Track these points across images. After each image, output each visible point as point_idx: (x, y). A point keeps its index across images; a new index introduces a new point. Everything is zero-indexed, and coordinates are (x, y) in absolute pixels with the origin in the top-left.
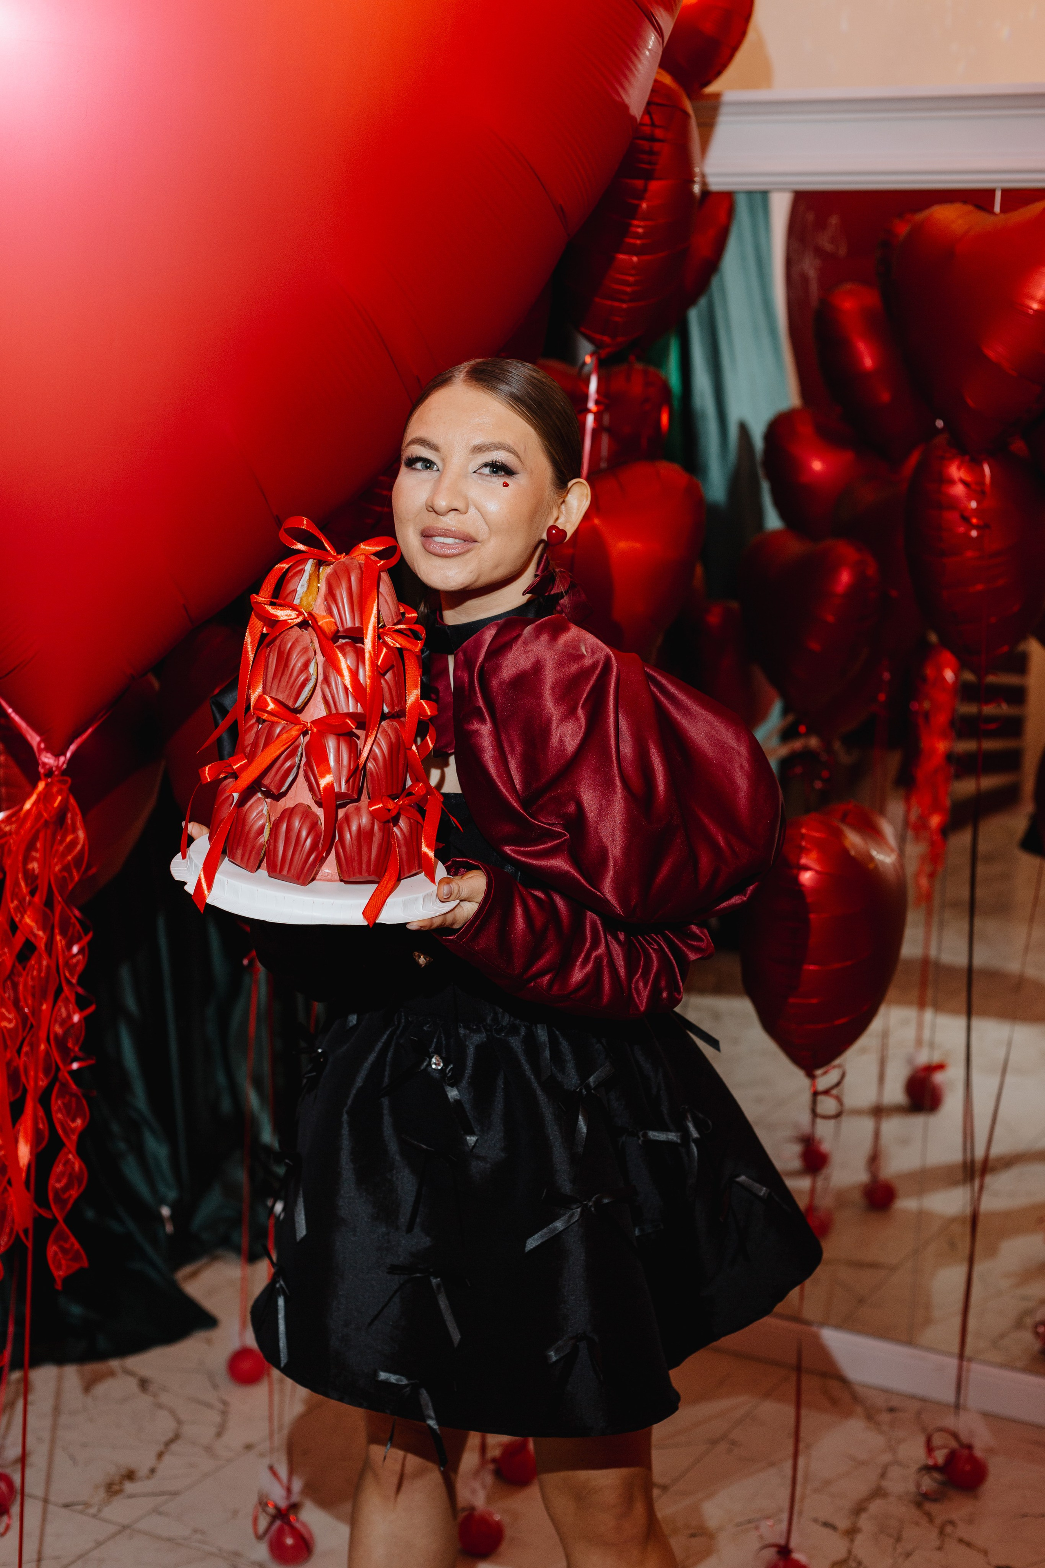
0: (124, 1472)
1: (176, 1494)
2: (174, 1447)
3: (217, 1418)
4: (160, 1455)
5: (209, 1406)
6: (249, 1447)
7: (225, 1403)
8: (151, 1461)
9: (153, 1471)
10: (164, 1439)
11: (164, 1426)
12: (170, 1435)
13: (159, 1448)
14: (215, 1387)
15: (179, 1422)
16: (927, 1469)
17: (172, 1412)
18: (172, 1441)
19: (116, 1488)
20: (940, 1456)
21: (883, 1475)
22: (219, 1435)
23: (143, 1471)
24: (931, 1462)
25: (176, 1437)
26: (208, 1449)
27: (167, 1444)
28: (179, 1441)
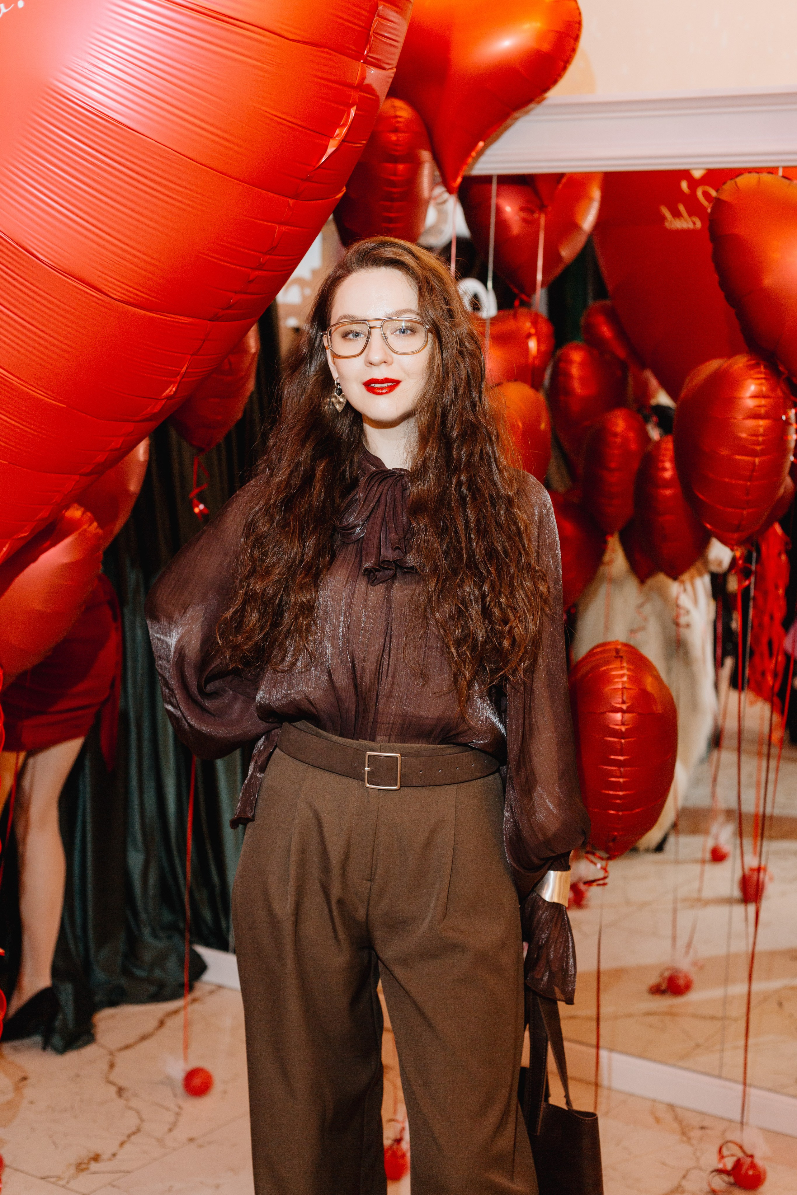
0: (92, 1155)
1: (128, 1172)
2: (134, 1138)
3: (172, 1118)
4: (122, 1144)
5: (167, 1109)
6: (191, 1140)
7: (180, 1108)
8: (114, 1147)
9: (114, 1155)
10: (127, 1132)
11: (131, 1121)
12: (134, 1129)
13: (124, 1138)
14: (175, 1095)
15: (142, 1120)
16: (720, 1171)
17: (138, 1112)
18: (134, 1133)
19: (83, 1166)
20: (729, 1163)
21: (684, 1177)
22: (170, 1130)
23: (106, 1155)
24: (721, 1166)
25: (138, 1130)
26: (160, 1141)
27: (129, 1136)
28: (139, 1134)
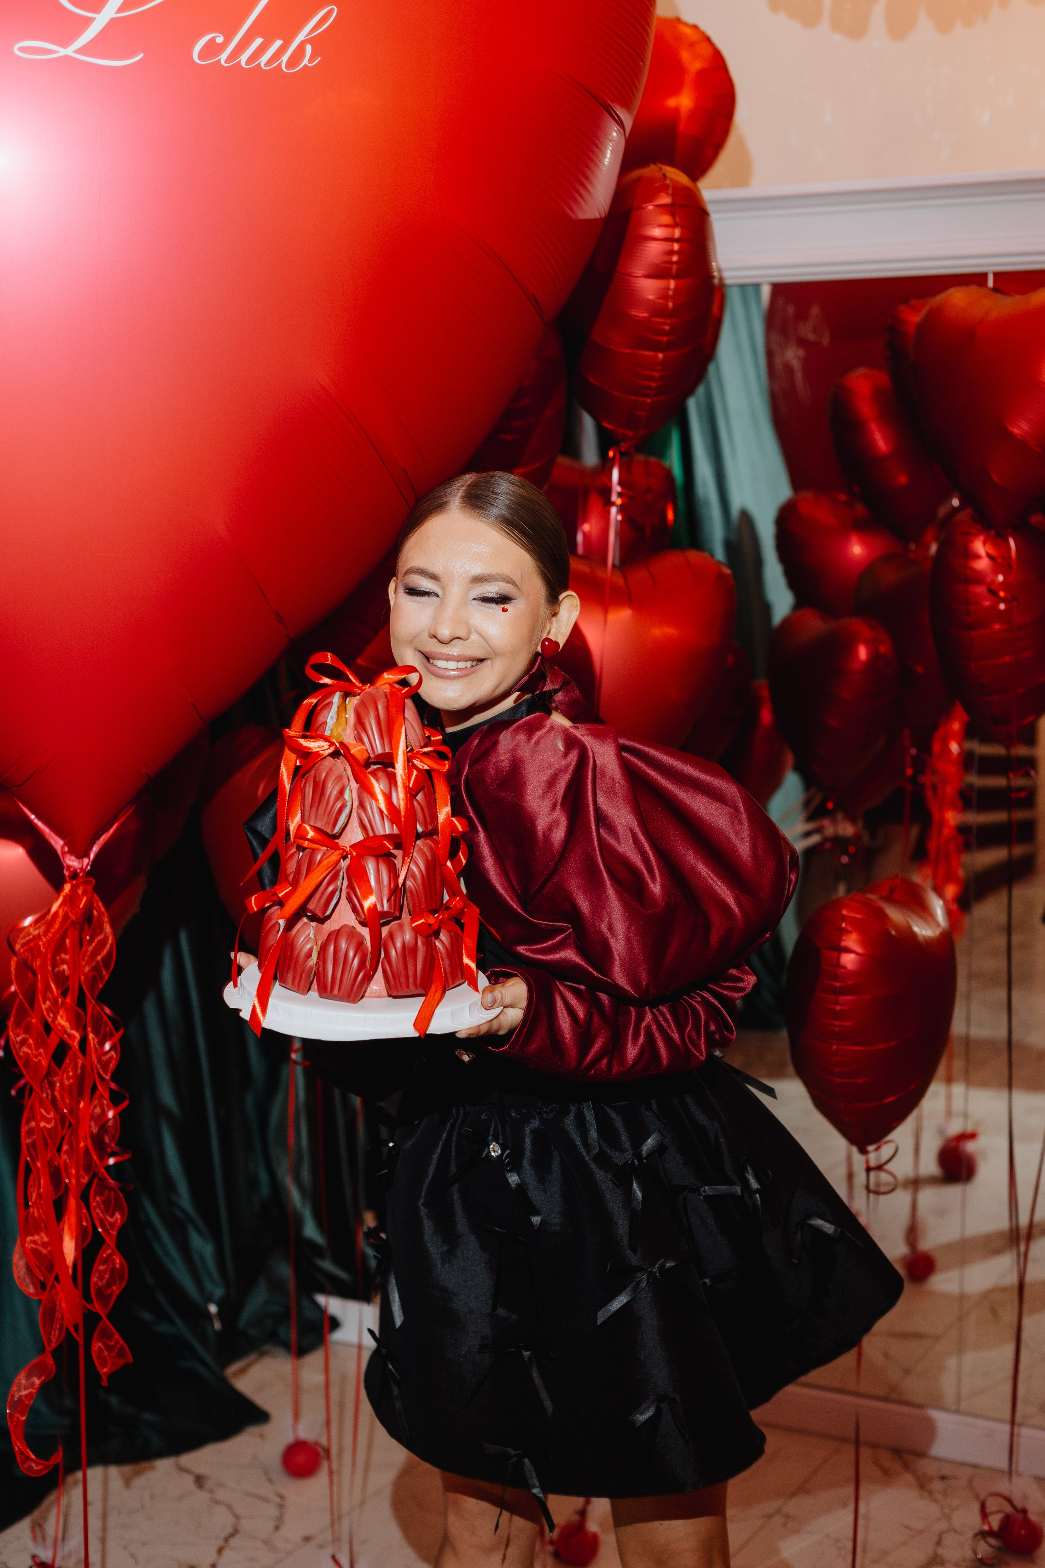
2: (232, 1541)
3: (274, 1512)
4: (220, 1551)
5: (266, 1500)
6: (307, 1539)
7: (282, 1497)
8: (211, 1557)
10: (223, 1534)
11: (223, 1521)
12: (229, 1530)
13: (221, 1543)
14: (270, 1481)
15: (237, 1517)
16: (983, 1534)
17: (229, 1507)
18: (232, 1535)
20: (995, 1522)
21: (939, 1543)
22: (277, 1528)
24: (986, 1528)
25: (235, 1532)
26: (267, 1542)
27: (226, 1540)
28: (238, 1536)
